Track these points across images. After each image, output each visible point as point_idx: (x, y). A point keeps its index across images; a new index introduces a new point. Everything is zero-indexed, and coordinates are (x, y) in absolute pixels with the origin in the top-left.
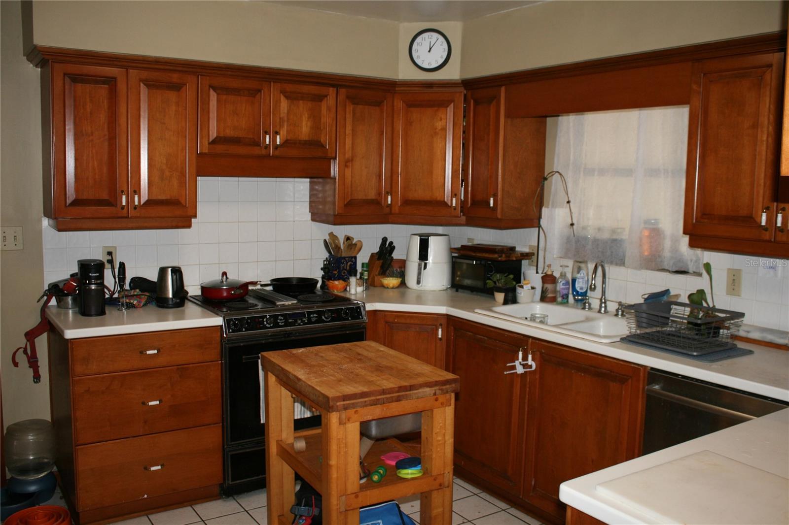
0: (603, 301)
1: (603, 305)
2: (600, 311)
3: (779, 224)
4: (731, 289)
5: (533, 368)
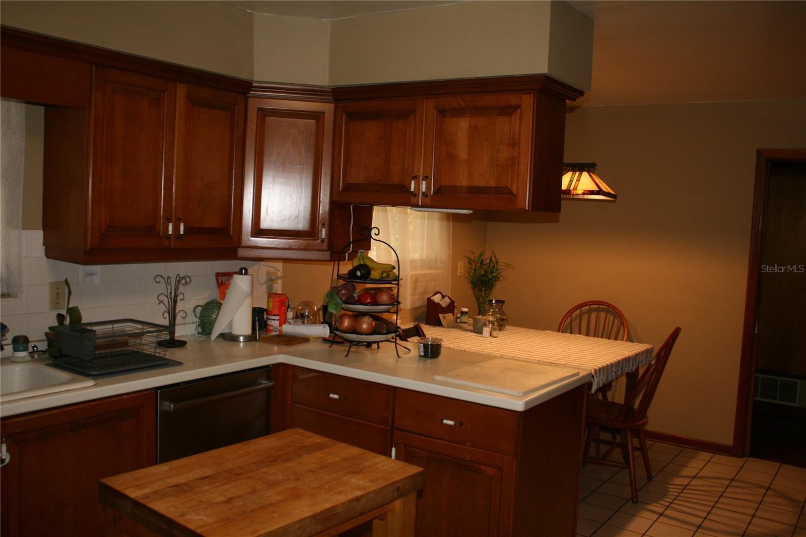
3: (182, 232)
4: (55, 303)
5: (7, 461)
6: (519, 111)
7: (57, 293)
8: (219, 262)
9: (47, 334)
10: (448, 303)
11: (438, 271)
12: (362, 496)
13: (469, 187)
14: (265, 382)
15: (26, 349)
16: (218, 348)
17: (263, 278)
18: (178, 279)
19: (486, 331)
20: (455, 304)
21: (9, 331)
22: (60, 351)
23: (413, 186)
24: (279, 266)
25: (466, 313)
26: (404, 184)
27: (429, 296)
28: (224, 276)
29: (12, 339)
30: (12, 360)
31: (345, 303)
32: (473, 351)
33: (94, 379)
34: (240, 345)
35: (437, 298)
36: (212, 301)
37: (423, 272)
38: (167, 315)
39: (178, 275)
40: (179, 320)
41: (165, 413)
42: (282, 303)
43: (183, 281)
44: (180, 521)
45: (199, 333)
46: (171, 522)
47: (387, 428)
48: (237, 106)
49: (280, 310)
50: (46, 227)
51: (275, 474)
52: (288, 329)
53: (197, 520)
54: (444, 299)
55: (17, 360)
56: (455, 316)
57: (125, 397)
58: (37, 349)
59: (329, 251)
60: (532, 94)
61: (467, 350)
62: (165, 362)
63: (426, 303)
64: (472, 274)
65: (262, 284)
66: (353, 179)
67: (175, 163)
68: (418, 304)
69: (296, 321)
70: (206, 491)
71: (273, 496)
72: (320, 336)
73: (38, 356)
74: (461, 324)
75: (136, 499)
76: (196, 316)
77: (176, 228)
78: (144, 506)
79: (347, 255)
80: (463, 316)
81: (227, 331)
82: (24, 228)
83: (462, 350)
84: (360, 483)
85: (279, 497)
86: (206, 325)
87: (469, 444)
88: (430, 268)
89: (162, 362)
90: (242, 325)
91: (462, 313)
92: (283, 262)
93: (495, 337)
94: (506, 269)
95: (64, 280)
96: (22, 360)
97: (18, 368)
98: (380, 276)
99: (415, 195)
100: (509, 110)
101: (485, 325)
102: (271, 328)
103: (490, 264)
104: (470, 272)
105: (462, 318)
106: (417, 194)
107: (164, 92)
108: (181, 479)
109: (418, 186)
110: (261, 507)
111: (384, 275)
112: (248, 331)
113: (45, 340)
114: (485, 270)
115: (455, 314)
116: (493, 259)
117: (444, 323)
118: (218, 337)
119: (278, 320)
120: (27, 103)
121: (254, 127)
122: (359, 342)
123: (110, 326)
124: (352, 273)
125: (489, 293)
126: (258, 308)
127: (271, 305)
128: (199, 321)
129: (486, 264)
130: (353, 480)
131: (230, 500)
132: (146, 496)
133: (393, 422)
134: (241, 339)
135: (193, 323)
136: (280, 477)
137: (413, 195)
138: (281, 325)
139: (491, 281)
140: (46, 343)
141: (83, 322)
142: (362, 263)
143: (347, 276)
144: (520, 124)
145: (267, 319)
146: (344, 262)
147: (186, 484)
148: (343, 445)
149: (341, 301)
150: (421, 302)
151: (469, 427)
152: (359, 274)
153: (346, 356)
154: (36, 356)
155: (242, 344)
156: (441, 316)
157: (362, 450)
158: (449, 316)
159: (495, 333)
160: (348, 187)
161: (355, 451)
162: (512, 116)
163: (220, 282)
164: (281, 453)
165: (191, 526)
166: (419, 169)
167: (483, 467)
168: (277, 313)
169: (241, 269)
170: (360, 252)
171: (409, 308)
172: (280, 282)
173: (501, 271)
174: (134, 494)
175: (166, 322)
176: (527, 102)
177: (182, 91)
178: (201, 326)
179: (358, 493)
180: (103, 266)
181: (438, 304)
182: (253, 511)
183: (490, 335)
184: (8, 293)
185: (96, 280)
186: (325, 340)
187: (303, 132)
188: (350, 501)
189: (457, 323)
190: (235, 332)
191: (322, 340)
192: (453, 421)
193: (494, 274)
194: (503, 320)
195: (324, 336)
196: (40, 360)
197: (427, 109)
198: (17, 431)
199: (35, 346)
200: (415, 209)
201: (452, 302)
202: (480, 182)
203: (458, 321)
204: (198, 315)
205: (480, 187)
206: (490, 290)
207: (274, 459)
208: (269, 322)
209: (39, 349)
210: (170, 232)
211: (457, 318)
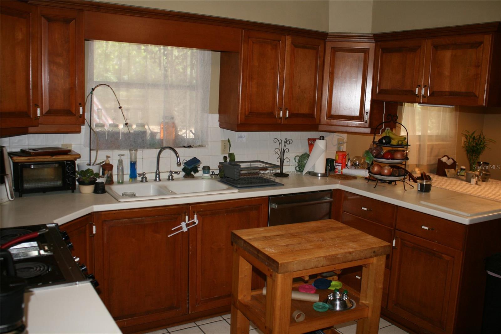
0: (158, 173)
1: (158, 176)
2: (156, 180)
3: (287, 116)
4: (223, 151)
5: (197, 223)
6: (482, 45)
7: (225, 146)
8: (310, 132)
9: (219, 166)
10: (452, 163)
11: (448, 143)
12: (353, 252)
13: (450, 92)
14: (328, 198)
15: (209, 173)
16: (307, 179)
17: (336, 142)
18: (286, 141)
19: (473, 181)
20: (457, 164)
21: (201, 163)
22: (224, 175)
23: (417, 91)
24: (345, 136)
25: (464, 169)
26: (413, 90)
27: (439, 158)
28: (312, 140)
29: (202, 167)
30: (202, 177)
31: (376, 157)
32: (461, 192)
33: (238, 189)
34: (318, 178)
35: (444, 159)
36: (305, 154)
37: (437, 143)
38: (279, 159)
39: (286, 139)
40: (285, 163)
41: (272, 209)
42: (343, 156)
43: (288, 142)
44: (263, 250)
45: (297, 171)
46: (258, 251)
47: (392, 228)
48: (319, 47)
49: (342, 160)
50: (220, 112)
51: (313, 237)
52: (346, 171)
53: (270, 251)
54: (449, 160)
55: (204, 178)
56: (456, 171)
57: (253, 199)
58: (214, 173)
59: (370, 128)
60: (491, 35)
61: (456, 191)
62: (275, 184)
63: (437, 162)
64: (467, 145)
65: (334, 146)
66: (384, 87)
67: (285, 79)
68: (432, 163)
69: (351, 168)
70: (278, 241)
71: (308, 246)
72: (363, 176)
73: (215, 177)
74: (459, 176)
75: (246, 240)
76: (296, 161)
77: (284, 114)
78: (248, 243)
79: (381, 130)
80: (462, 172)
81: (312, 171)
82: (210, 113)
83: (453, 191)
84: (354, 246)
85: (311, 247)
86: (301, 166)
87: (436, 241)
88: (443, 140)
89: (273, 184)
90: (320, 168)
91: (462, 169)
92: (348, 134)
93: (479, 185)
94: (490, 143)
95: (227, 139)
96: (206, 178)
97: (204, 182)
98: (397, 143)
99: (418, 96)
100: (477, 45)
101: (473, 177)
102: (337, 170)
103: (479, 139)
104: (466, 144)
105: (461, 172)
106: (420, 95)
107: (279, 41)
108: (268, 234)
109: (420, 91)
110: (301, 250)
111: (400, 143)
112: (323, 171)
113: (218, 169)
114: (476, 143)
115: (456, 170)
116: (482, 137)
117: (448, 174)
118: (306, 173)
119: (341, 166)
120: (212, 51)
121: (329, 58)
122: (385, 181)
123: (249, 164)
124: (380, 141)
125: (478, 157)
126: (331, 159)
127: (337, 158)
128: (297, 164)
129: (477, 139)
130: (351, 244)
131: (287, 245)
132: (250, 239)
133: (395, 226)
134: (319, 175)
135: (294, 165)
136: (315, 239)
137: (417, 97)
138: (342, 169)
139: (479, 150)
140: (218, 171)
141: (235, 161)
142: (388, 135)
143: (378, 143)
144: (483, 53)
145: (336, 165)
146: (379, 135)
147: (269, 237)
148: (353, 229)
149: (373, 156)
150: (434, 161)
151: (437, 232)
152: (384, 141)
153: (375, 187)
154: (214, 177)
155: (319, 178)
156: (446, 170)
157: (362, 232)
158: (452, 171)
159: (479, 183)
160: (382, 92)
161: (358, 232)
162: (478, 48)
163: (310, 144)
164: (320, 229)
165: (267, 253)
166: (421, 81)
167: (443, 255)
168: (341, 162)
169: (321, 137)
170: (387, 129)
171: (426, 164)
172: (345, 145)
173: (487, 144)
174: (245, 238)
175: (279, 164)
176: (488, 40)
177: (288, 40)
178: (299, 167)
179: (351, 250)
180: (248, 132)
181: (445, 163)
182: (297, 251)
183: (476, 184)
184: (202, 145)
185: (244, 140)
186: (366, 178)
187: (356, 60)
188: (346, 253)
189: (457, 175)
190: (316, 171)
191: (364, 178)
192: (428, 227)
193: (481, 146)
194: (486, 175)
195: (365, 176)
196: (215, 179)
197: (427, 45)
198: (201, 210)
199: (213, 172)
200: (420, 104)
201: (455, 162)
202: (455, 89)
203: (458, 174)
204: (297, 161)
205: (457, 92)
206: (478, 156)
207: (314, 231)
208: (336, 167)
209: (215, 173)
210: (281, 116)
211: (458, 172)
